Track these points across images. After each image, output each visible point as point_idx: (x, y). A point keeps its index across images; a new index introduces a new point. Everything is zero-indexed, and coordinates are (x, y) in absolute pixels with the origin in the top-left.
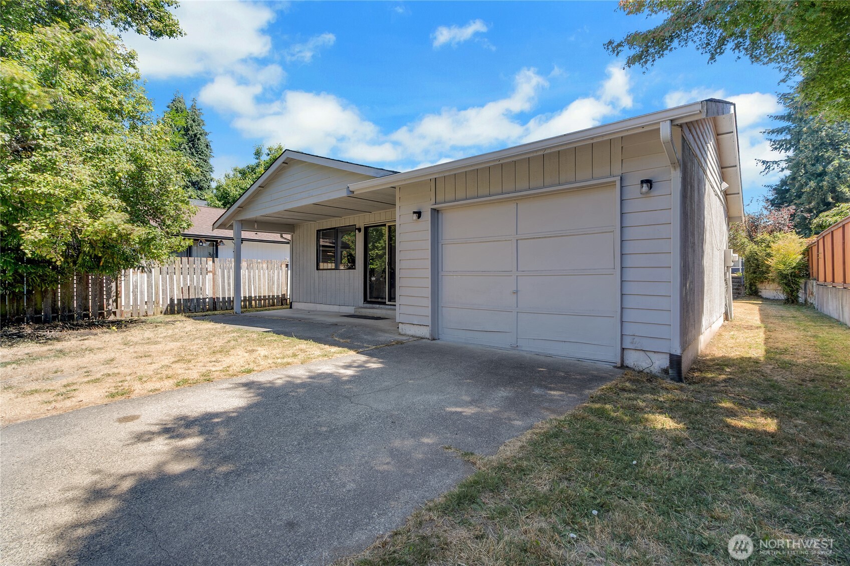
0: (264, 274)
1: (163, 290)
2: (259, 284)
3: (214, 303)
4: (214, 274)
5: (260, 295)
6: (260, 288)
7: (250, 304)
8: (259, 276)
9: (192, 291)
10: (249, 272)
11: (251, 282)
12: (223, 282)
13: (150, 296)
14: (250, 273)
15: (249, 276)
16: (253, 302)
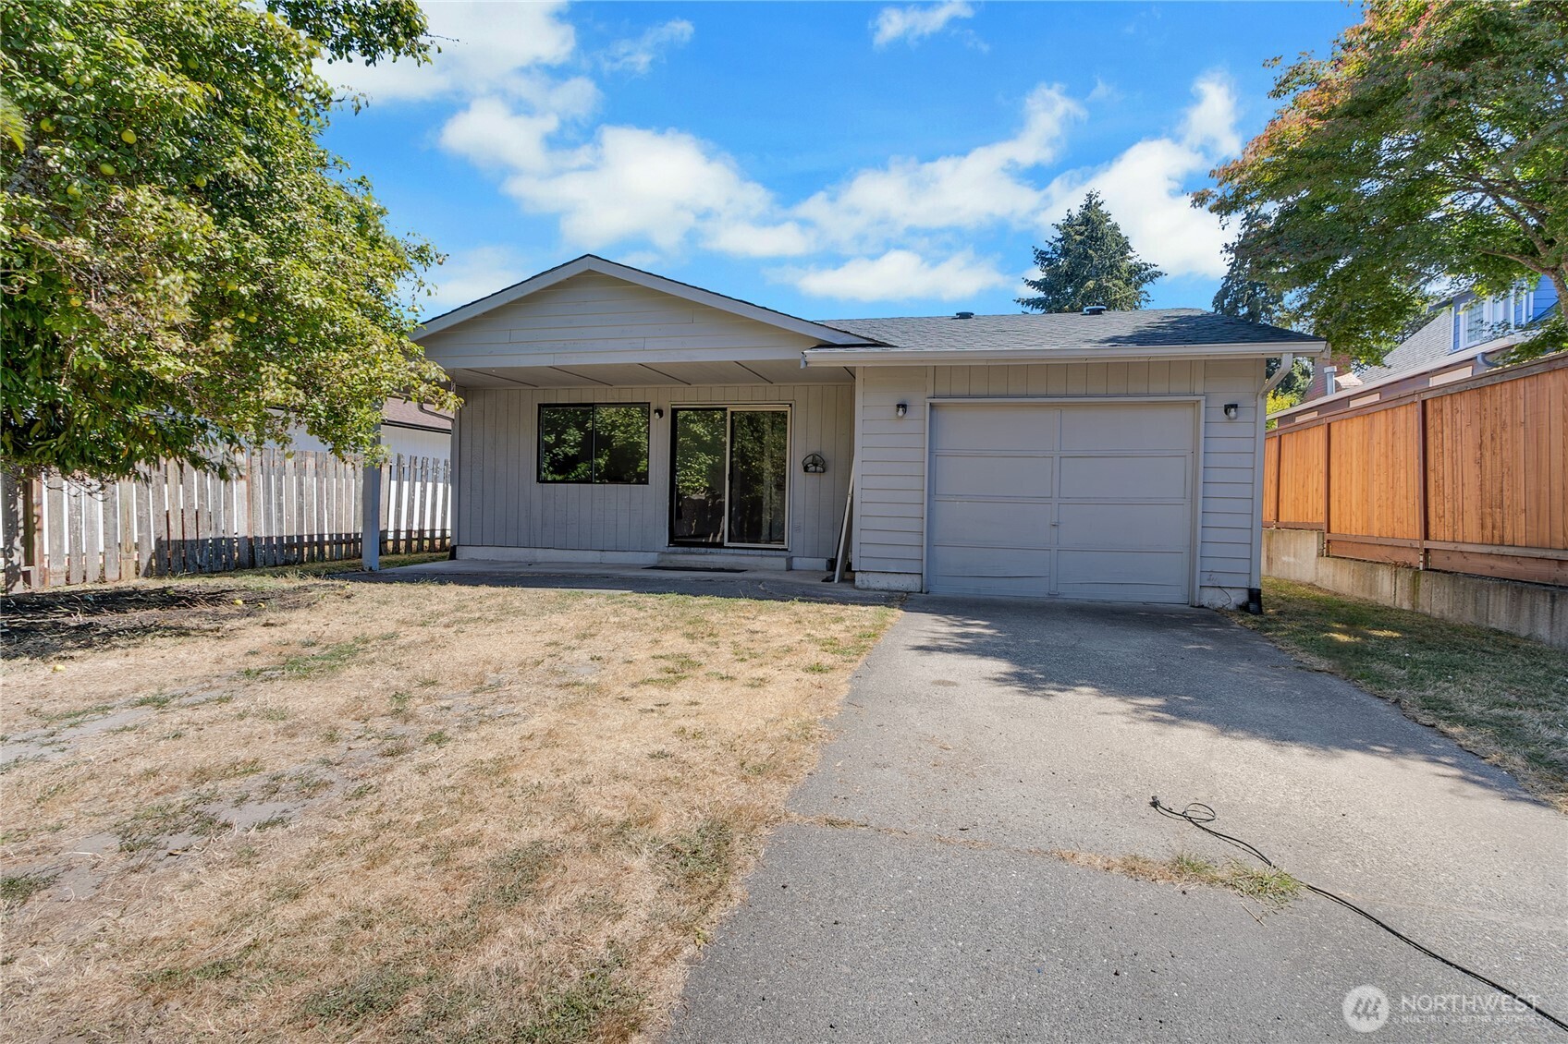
0: (348, 487)
1: (140, 518)
2: (339, 509)
3: (252, 550)
4: (250, 484)
5: (339, 532)
6: (339, 516)
7: (321, 551)
8: (339, 490)
9: (204, 520)
10: (320, 482)
11: (323, 503)
12: (268, 502)
13: (111, 532)
14: (322, 482)
15: (320, 489)
16: (327, 548)
